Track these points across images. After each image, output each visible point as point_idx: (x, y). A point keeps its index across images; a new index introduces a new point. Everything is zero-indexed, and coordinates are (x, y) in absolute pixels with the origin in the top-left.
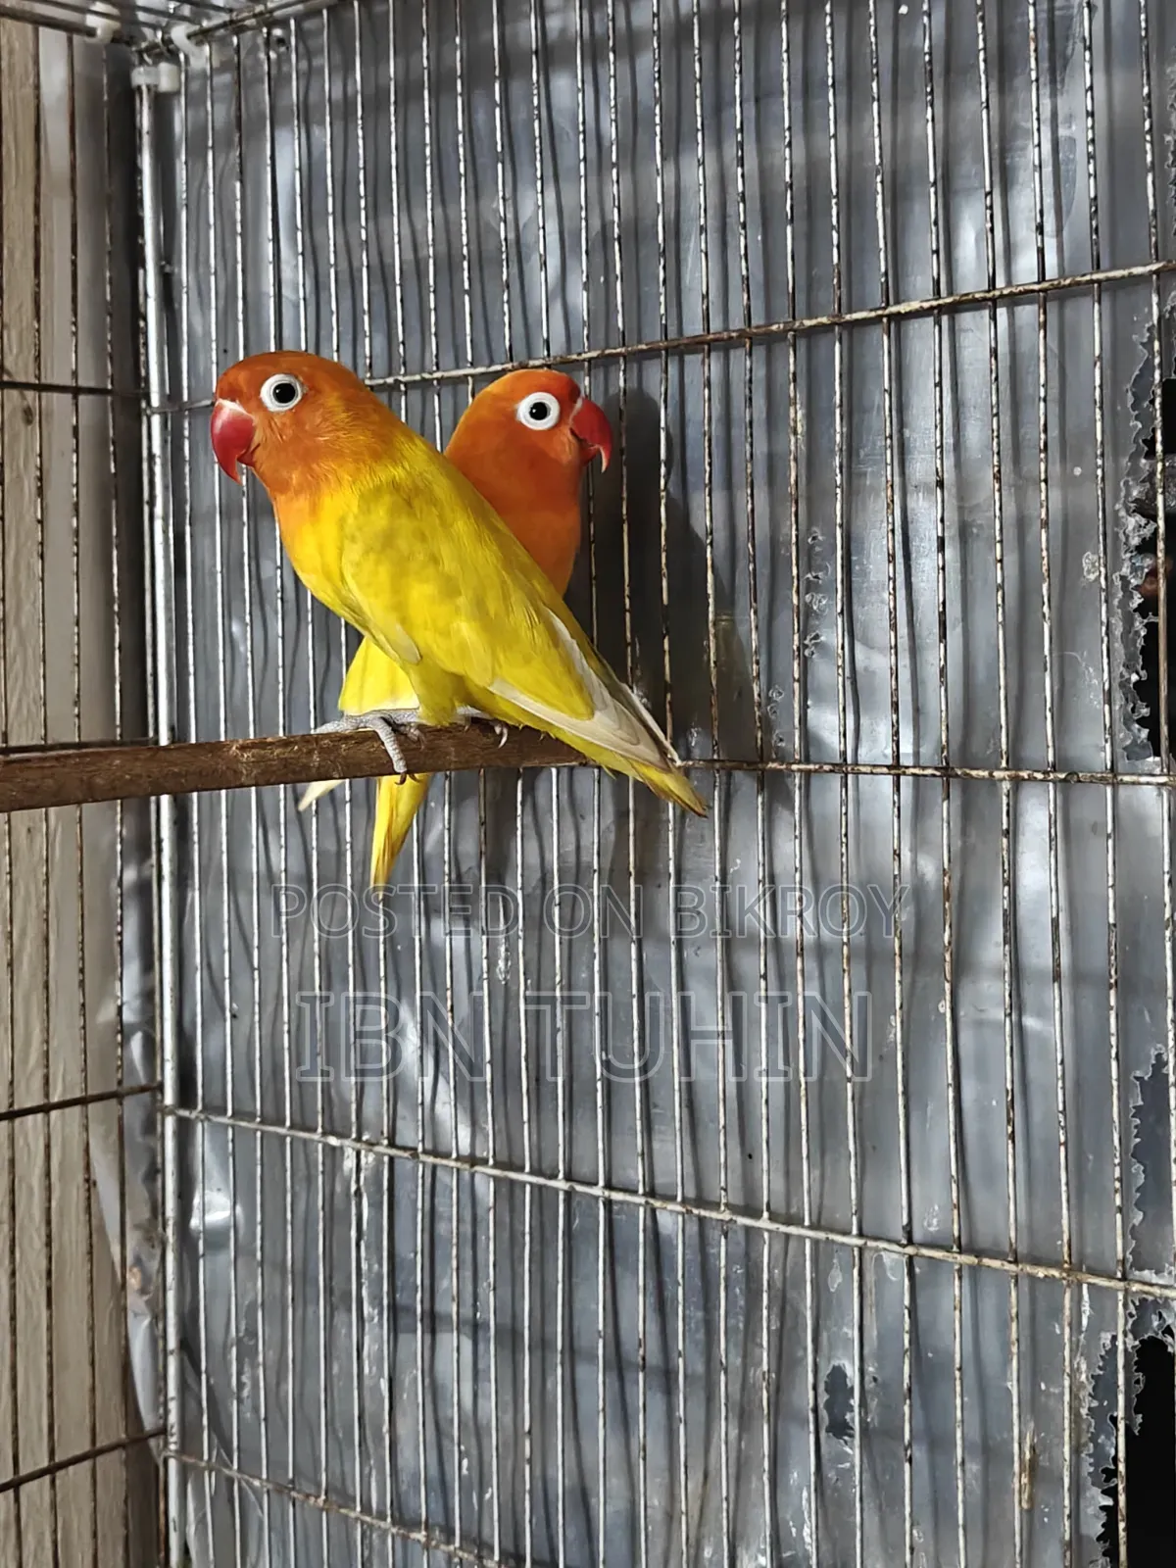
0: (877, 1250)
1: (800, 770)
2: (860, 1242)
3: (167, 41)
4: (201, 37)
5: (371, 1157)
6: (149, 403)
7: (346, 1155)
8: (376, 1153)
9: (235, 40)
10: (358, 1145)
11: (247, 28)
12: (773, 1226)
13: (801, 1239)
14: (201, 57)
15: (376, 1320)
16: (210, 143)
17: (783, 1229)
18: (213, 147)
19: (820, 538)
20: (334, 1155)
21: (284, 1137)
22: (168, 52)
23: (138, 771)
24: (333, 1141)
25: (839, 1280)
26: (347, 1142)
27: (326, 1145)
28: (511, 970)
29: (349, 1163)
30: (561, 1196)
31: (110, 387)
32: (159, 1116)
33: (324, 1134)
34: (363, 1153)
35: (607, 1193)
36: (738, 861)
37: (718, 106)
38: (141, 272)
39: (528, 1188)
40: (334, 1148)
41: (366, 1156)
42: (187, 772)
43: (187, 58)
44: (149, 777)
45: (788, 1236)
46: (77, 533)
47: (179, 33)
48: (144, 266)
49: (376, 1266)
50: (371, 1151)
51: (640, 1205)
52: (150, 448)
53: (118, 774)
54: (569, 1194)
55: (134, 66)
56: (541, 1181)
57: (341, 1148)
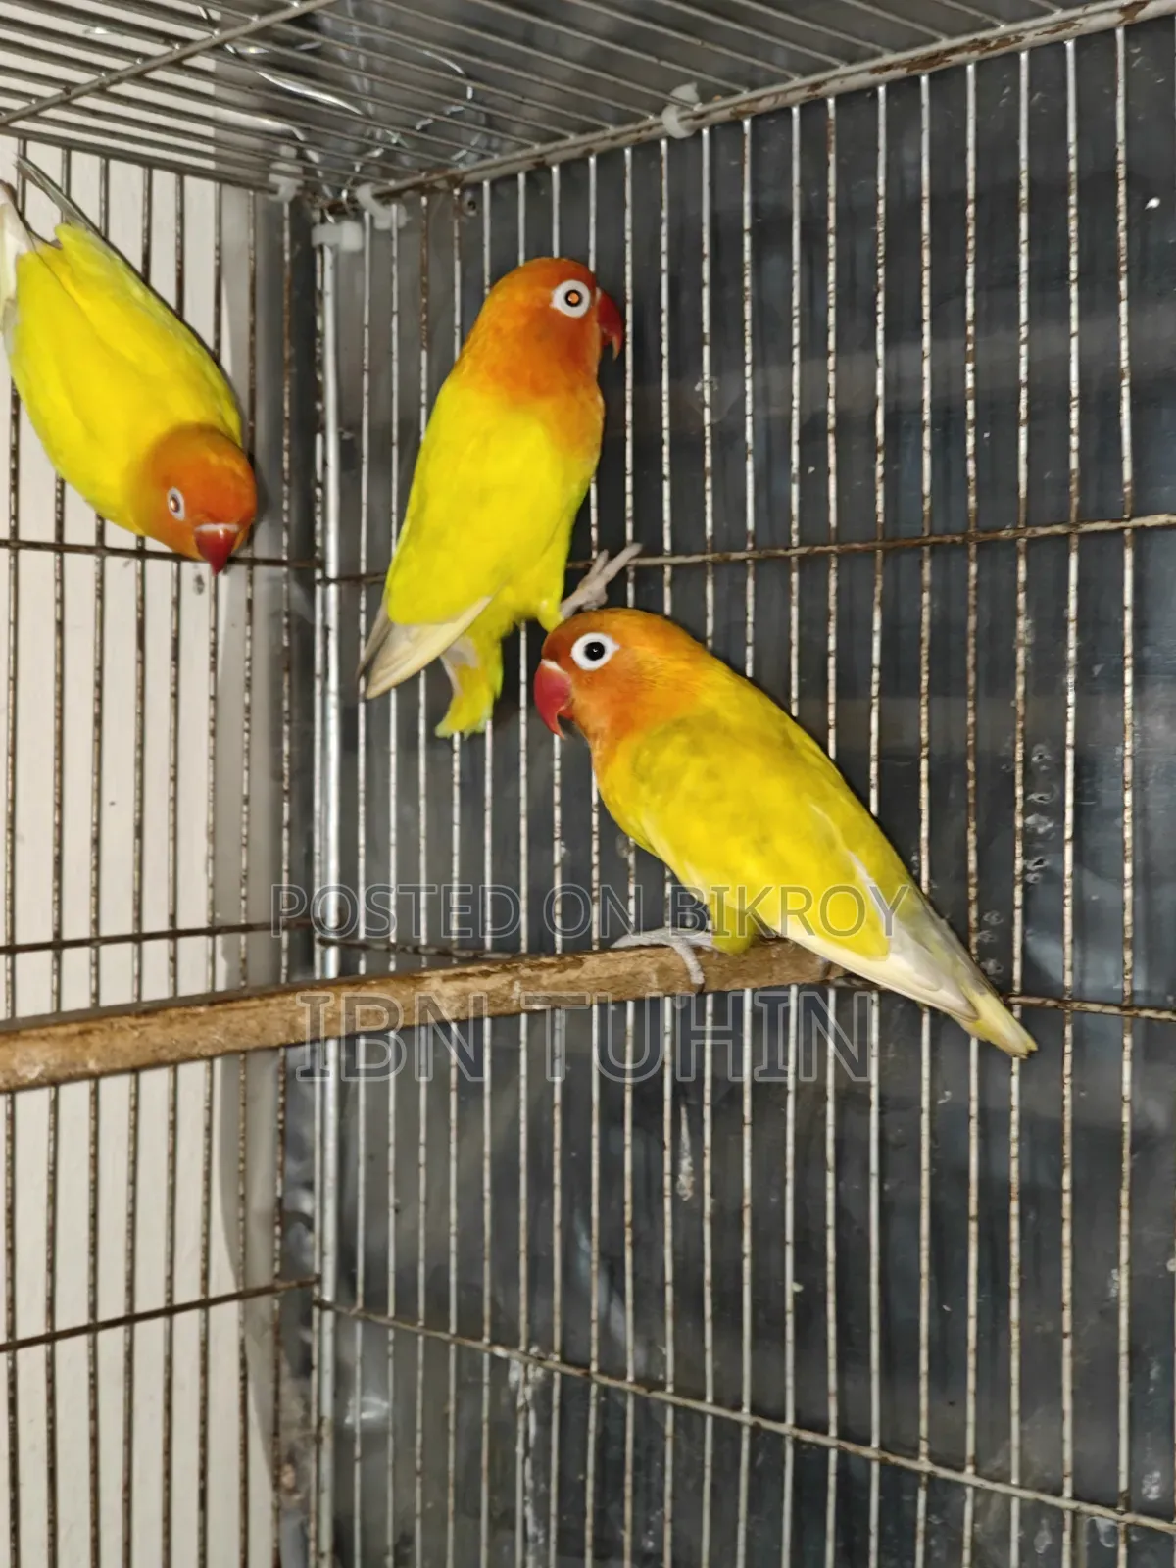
0: (1090, 1515)
1: (1019, 1003)
2: (1073, 1505)
3: (352, 200)
4: (385, 198)
5: (540, 1372)
6: (324, 572)
7: (512, 1368)
8: (546, 1369)
9: (424, 200)
10: (526, 1359)
11: (438, 191)
12: (978, 1482)
13: (1008, 1498)
14: (391, 217)
15: (541, 1540)
16: (395, 308)
17: (989, 1485)
18: (398, 312)
19: (1046, 757)
20: (500, 1366)
21: (448, 1344)
22: (353, 211)
24: (500, 1352)
25: (1048, 1542)
26: (515, 1354)
27: (493, 1358)
28: (698, 1187)
29: (515, 1375)
30: (746, 1431)
31: (285, 557)
32: (315, 1311)
33: (492, 1343)
34: (531, 1367)
35: (796, 1432)
36: (948, 1093)
37: (948, 293)
38: (319, 438)
39: (709, 1420)
40: (499, 1359)
41: (535, 1370)
43: (372, 218)
45: (991, 1492)
46: (248, 709)
47: (365, 194)
48: (323, 429)
49: (542, 1486)
50: (540, 1366)
51: (832, 1447)
52: (325, 619)
54: (755, 1429)
55: (314, 224)
56: (724, 1413)
57: (507, 1361)
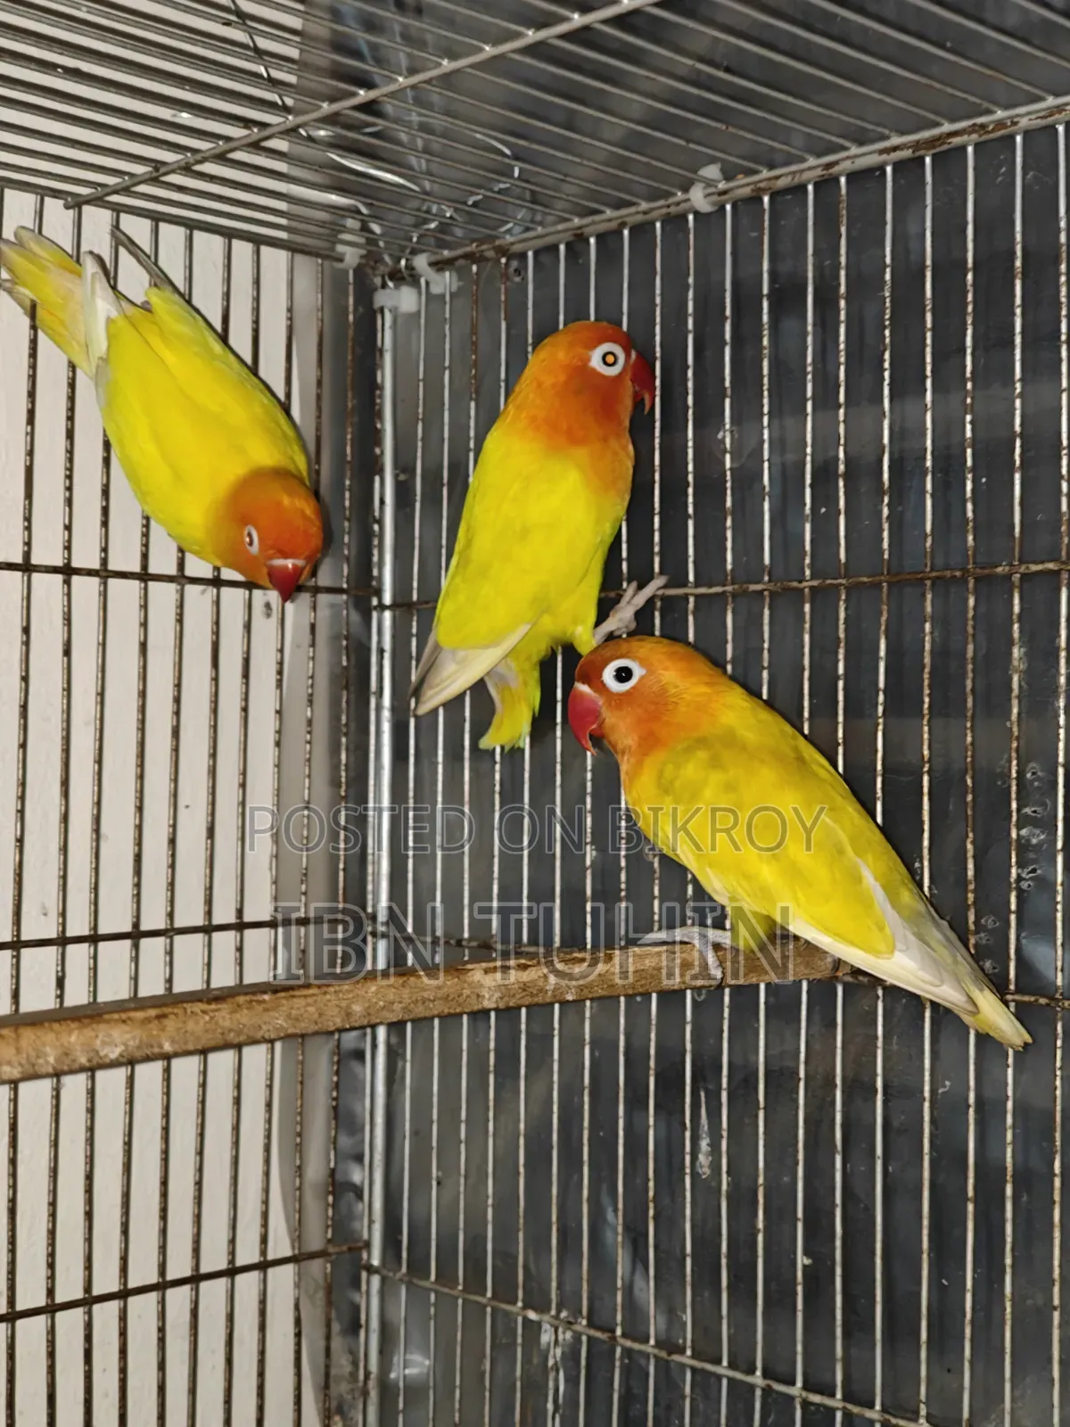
1: (1013, 1001)
3: (410, 267)
4: (439, 265)
5: (569, 1335)
6: (380, 600)
7: (543, 1330)
8: (575, 1332)
9: (474, 268)
10: (556, 1322)
11: (487, 259)
14: (444, 283)
16: (447, 364)
18: (450, 367)
19: (1040, 774)
20: (532, 1329)
21: (485, 1307)
22: (409, 277)
23: (391, 997)
24: (532, 1315)
26: (546, 1318)
27: (526, 1321)
28: (715, 1166)
29: (546, 1337)
30: (758, 1393)
31: (345, 586)
32: (364, 1275)
33: (525, 1307)
34: (560, 1330)
35: (804, 1394)
36: (947, 1083)
37: (949, 351)
38: (377, 479)
39: (725, 1382)
40: (532, 1322)
41: (564, 1333)
42: (435, 997)
43: (427, 283)
44: (400, 1002)
46: (310, 723)
47: (421, 262)
48: (381, 472)
50: (570, 1329)
51: (838, 1409)
52: (380, 642)
53: (374, 1000)
54: (767, 1391)
55: (376, 289)
56: (739, 1376)
57: (539, 1324)
